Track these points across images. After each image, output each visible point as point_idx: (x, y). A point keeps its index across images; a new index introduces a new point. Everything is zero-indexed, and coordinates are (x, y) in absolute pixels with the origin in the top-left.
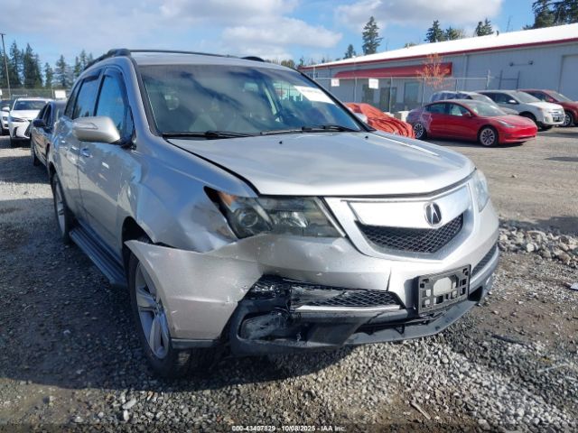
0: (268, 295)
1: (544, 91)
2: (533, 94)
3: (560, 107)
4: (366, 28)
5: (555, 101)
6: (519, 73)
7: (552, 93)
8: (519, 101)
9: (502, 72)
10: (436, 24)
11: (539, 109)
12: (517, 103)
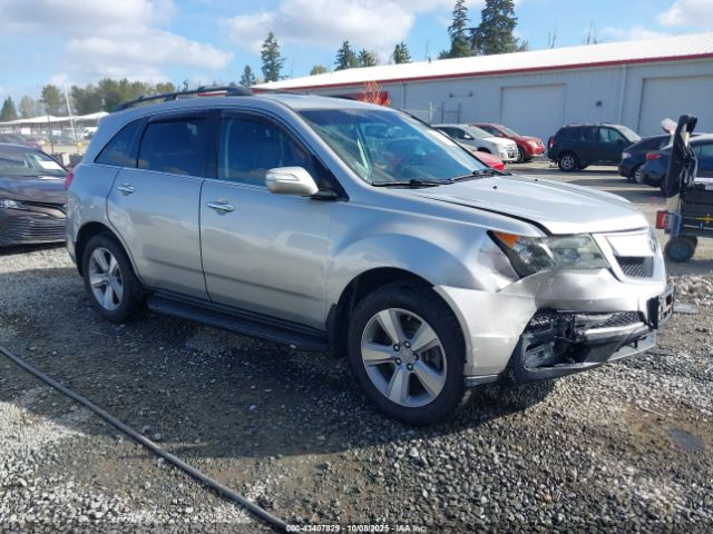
0: (547, 326)
1: (493, 125)
2: (482, 128)
3: (513, 142)
4: (265, 46)
5: (505, 136)
6: (459, 105)
7: (500, 127)
8: (474, 136)
9: (443, 104)
10: (346, 45)
11: (494, 145)
12: (472, 139)
